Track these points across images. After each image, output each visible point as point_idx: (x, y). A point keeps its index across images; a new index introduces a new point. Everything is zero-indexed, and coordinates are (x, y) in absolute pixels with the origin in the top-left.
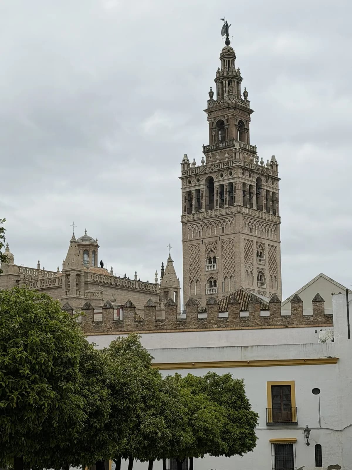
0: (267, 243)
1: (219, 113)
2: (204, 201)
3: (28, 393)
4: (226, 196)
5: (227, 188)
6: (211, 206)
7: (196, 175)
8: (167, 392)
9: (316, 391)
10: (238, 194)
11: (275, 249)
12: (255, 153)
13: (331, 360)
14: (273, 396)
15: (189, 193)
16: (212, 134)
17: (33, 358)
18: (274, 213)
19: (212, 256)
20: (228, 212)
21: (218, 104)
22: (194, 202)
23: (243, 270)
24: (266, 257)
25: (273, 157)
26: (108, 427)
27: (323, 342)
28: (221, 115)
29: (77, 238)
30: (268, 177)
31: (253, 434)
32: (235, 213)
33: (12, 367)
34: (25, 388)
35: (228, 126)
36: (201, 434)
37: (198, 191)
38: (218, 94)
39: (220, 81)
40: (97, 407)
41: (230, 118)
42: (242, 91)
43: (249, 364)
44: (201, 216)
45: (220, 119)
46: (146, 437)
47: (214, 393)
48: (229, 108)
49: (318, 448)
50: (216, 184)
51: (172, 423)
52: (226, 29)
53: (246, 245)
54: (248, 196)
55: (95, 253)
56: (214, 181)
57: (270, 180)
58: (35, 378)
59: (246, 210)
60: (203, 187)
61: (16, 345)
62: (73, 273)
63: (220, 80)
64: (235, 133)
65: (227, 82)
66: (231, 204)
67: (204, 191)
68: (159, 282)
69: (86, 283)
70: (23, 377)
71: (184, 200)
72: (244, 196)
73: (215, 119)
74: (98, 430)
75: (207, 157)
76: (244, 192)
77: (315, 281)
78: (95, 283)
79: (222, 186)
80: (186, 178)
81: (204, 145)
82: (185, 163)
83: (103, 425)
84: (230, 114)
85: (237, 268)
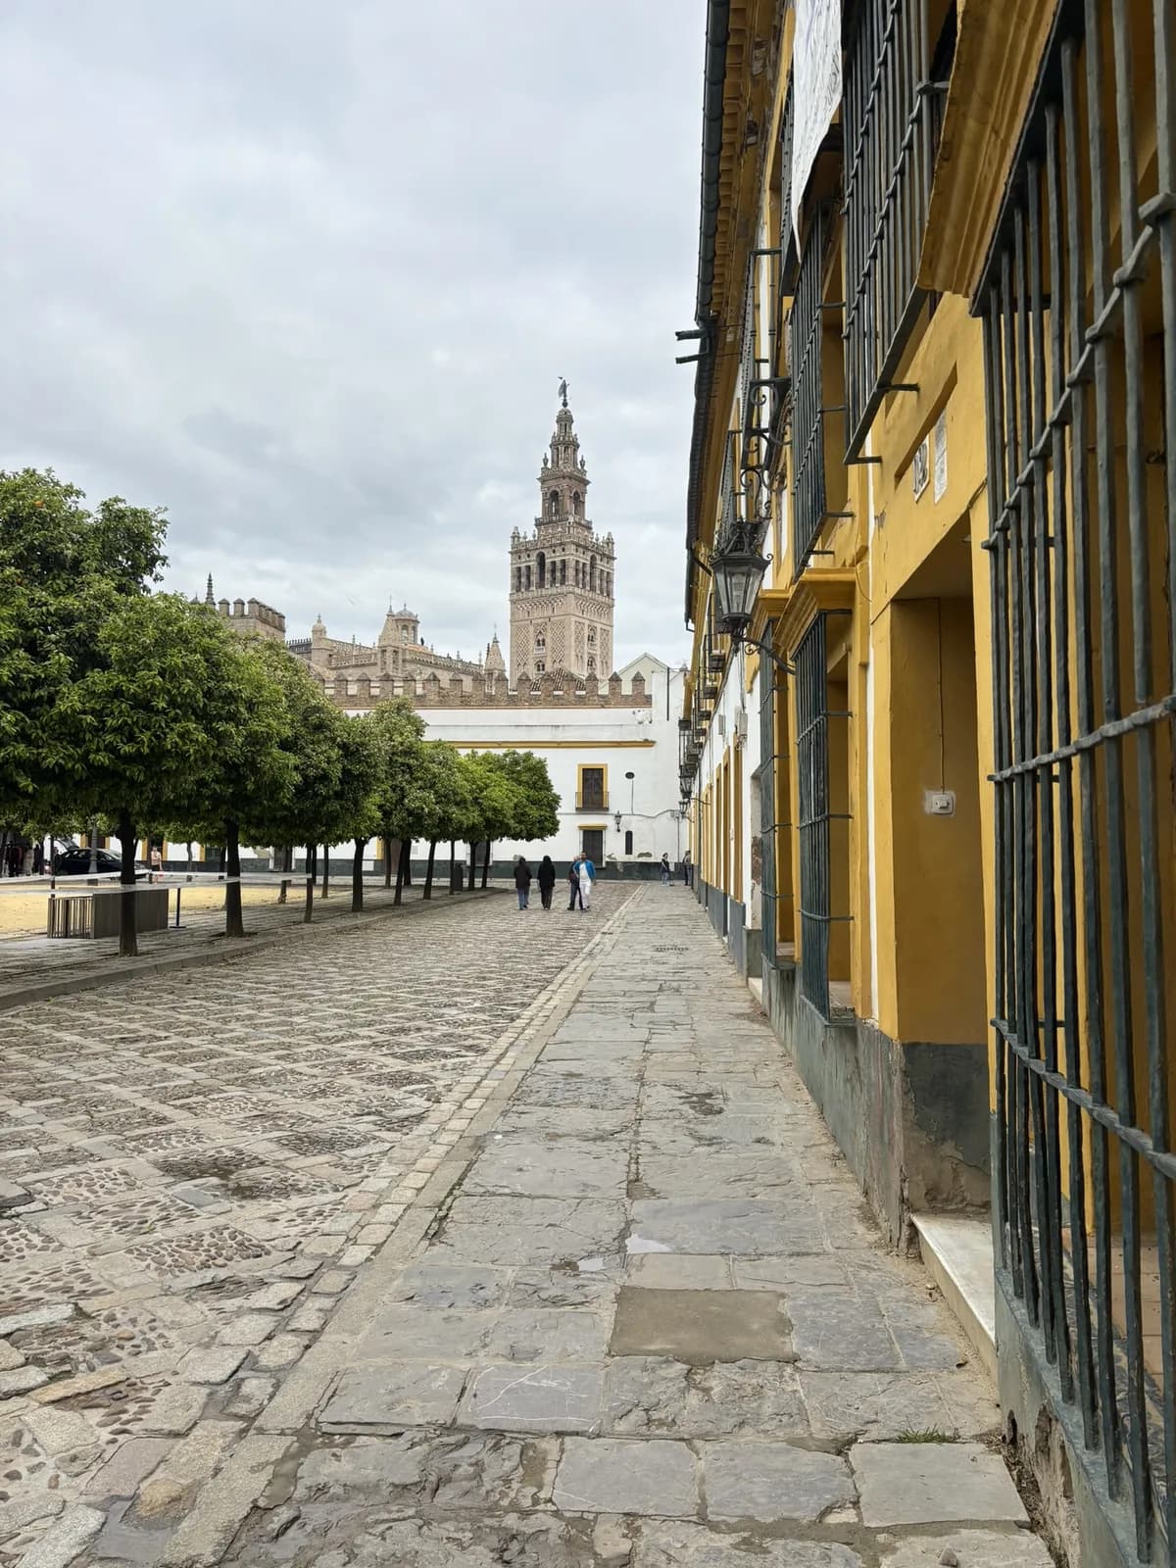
0: (599, 626)
1: (553, 483)
2: (534, 578)
3: (165, 734)
4: (558, 574)
5: (559, 566)
6: (541, 585)
7: (527, 550)
8: (440, 763)
9: (630, 775)
10: (570, 573)
11: (606, 633)
12: (591, 528)
13: (647, 743)
14: (585, 780)
15: (519, 569)
16: (545, 505)
17: (174, 687)
18: (608, 595)
19: (541, 638)
20: (559, 591)
21: (552, 473)
22: (523, 580)
23: (573, 653)
24: (598, 642)
25: (610, 534)
26: (339, 795)
27: (640, 723)
28: (555, 484)
29: (395, 612)
30: (603, 555)
31: (553, 817)
32: (567, 593)
33: (142, 696)
34: (160, 726)
35: (562, 498)
36: (489, 814)
37: (528, 568)
38: (553, 461)
39: (555, 447)
40: (323, 769)
41: (565, 489)
42: (579, 459)
43: (559, 745)
44: (530, 594)
45: (554, 489)
46: (410, 813)
47: (513, 773)
48: (564, 477)
49: (629, 835)
50: (548, 561)
51: (443, 799)
52: (564, 388)
53: (577, 627)
54: (581, 575)
55: (414, 629)
56: (546, 557)
57: (605, 560)
58: (176, 714)
59: (578, 591)
60: (534, 564)
61: (149, 667)
62: (389, 649)
63: (555, 445)
64: (569, 506)
65: (563, 449)
66: (563, 583)
67: (535, 568)
68: (483, 663)
69: (404, 661)
70: (158, 712)
71: (513, 577)
72: (577, 575)
73: (549, 489)
74: (326, 798)
75: (539, 530)
76: (577, 570)
77: (638, 661)
78: (413, 661)
79: (554, 563)
80: (516, 552)
81: (536, 517)
82: (515, 536)
83: (331, 792)
84: (565, 483)
85: (566, 652)
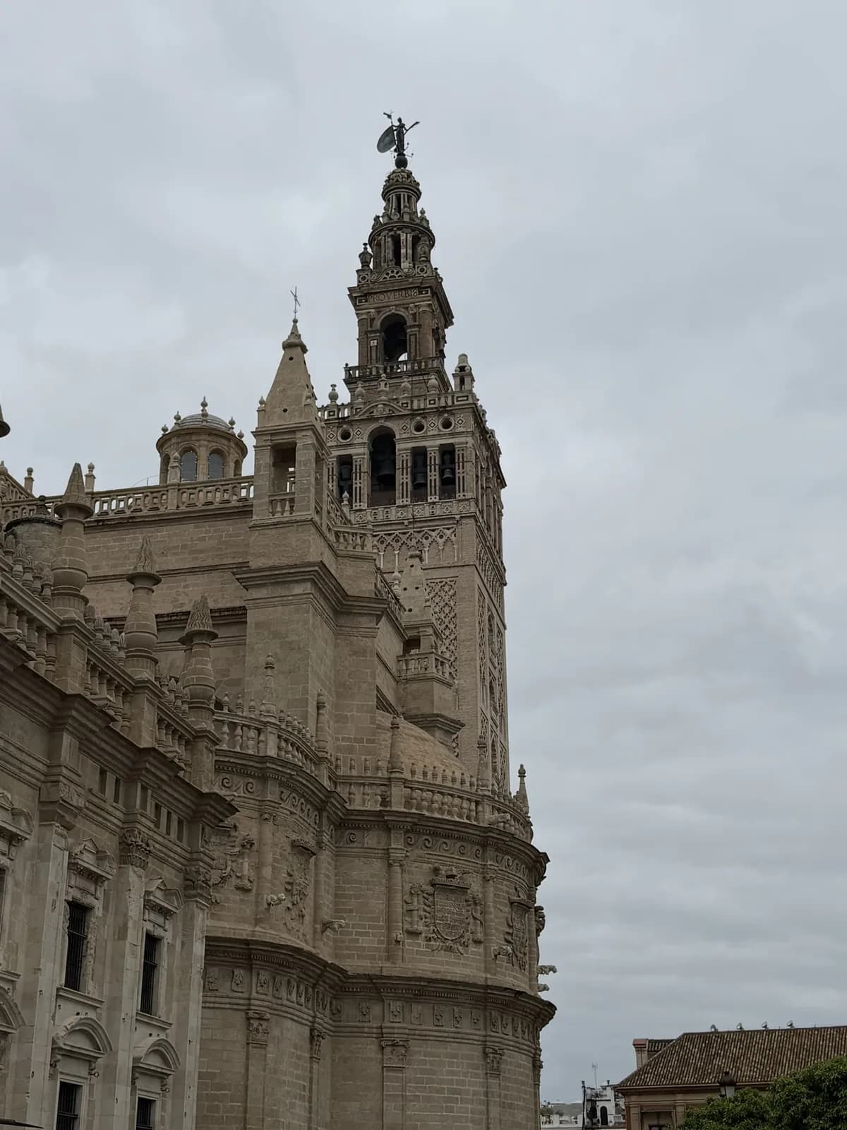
1: (393, 298)
2: (364, 484)
4: (434, 476)
5: (435, 457)
7: (340, 421)
10: (470, 473)
16: (368, 343)
20: (438, 512)
21: (388, 279)
22: (332, 486)
28: (398, 303)
32: (461, 517)
35: (417, 329)
37: (347, 459)
39: (392, 233)
41: (424, 312)
45: (393, 311)
50: (402, 446)
56: (397, 437)
60: (360, 451)
63: (391, 230)
65: (410, 238)
66: (448, 495)
67: (366, 460)
73: (379, 312)
79: (421, 451)
81: (347, 365)
